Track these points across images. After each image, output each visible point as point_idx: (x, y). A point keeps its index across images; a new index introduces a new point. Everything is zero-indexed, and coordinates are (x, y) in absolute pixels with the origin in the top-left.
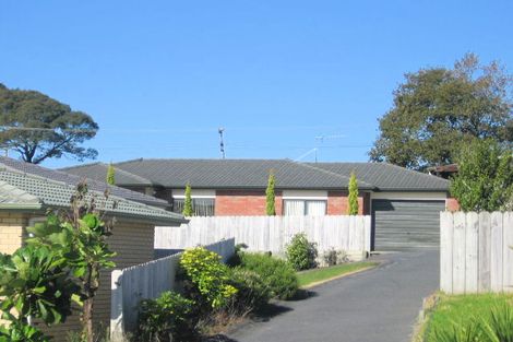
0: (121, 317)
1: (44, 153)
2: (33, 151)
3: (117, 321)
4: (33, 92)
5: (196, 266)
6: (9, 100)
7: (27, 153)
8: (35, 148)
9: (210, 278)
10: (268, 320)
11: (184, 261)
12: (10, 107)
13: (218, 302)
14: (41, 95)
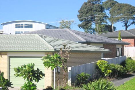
0: (71, 79)
1: (130, 23)
2: (127, 23)
3: (70, 80)
4: (126, 4)
5: (100, 65)
6: (119, 7)
7: (125, 23)
8: (128, 22)
9: (104, 68)
10: (123, 79)
11: (97, 64)
12: (119, 9)
13: (107, 74)
14: (129, 5)
